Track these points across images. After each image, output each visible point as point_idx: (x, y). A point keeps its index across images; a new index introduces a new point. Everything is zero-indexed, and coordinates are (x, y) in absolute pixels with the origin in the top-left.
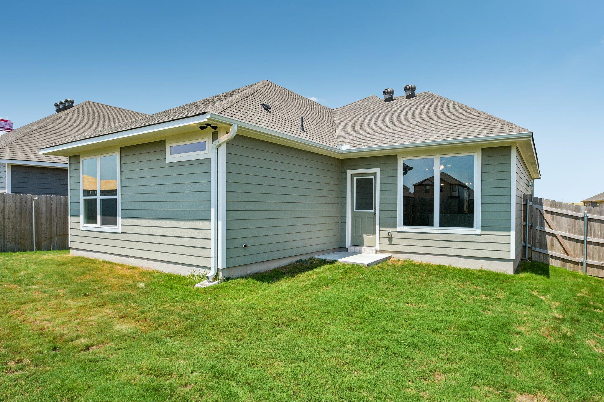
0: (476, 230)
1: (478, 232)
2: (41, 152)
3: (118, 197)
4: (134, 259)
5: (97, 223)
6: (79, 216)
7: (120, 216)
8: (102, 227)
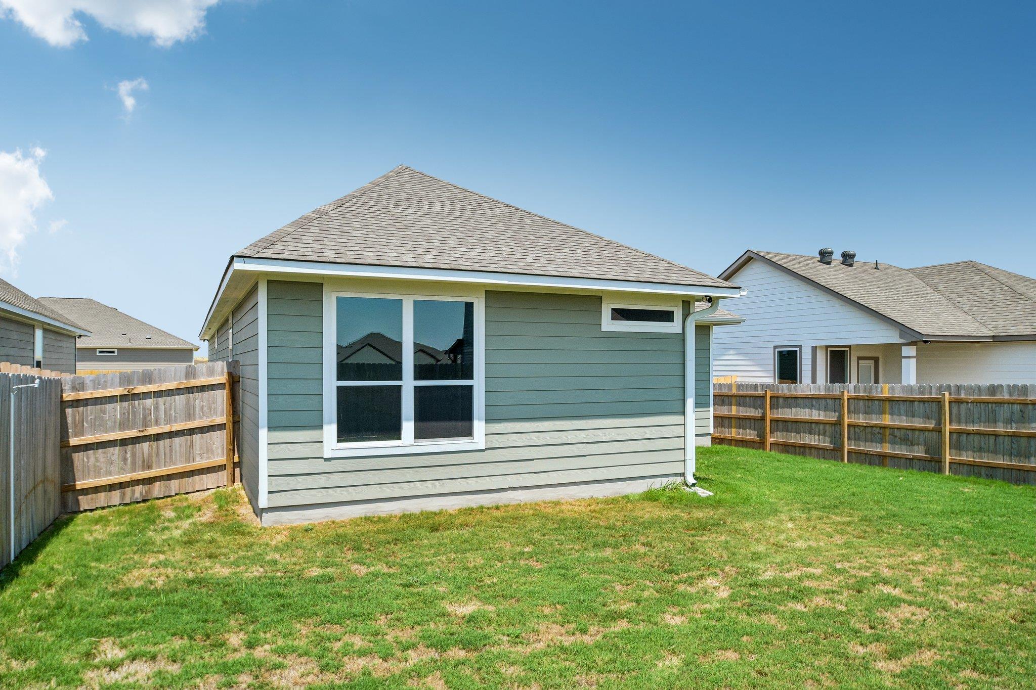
3: (478, 383)
4: (520, 492)
5: (399, 438)
6: (321, 427)
7: (482, 420)
8: (419, 444)
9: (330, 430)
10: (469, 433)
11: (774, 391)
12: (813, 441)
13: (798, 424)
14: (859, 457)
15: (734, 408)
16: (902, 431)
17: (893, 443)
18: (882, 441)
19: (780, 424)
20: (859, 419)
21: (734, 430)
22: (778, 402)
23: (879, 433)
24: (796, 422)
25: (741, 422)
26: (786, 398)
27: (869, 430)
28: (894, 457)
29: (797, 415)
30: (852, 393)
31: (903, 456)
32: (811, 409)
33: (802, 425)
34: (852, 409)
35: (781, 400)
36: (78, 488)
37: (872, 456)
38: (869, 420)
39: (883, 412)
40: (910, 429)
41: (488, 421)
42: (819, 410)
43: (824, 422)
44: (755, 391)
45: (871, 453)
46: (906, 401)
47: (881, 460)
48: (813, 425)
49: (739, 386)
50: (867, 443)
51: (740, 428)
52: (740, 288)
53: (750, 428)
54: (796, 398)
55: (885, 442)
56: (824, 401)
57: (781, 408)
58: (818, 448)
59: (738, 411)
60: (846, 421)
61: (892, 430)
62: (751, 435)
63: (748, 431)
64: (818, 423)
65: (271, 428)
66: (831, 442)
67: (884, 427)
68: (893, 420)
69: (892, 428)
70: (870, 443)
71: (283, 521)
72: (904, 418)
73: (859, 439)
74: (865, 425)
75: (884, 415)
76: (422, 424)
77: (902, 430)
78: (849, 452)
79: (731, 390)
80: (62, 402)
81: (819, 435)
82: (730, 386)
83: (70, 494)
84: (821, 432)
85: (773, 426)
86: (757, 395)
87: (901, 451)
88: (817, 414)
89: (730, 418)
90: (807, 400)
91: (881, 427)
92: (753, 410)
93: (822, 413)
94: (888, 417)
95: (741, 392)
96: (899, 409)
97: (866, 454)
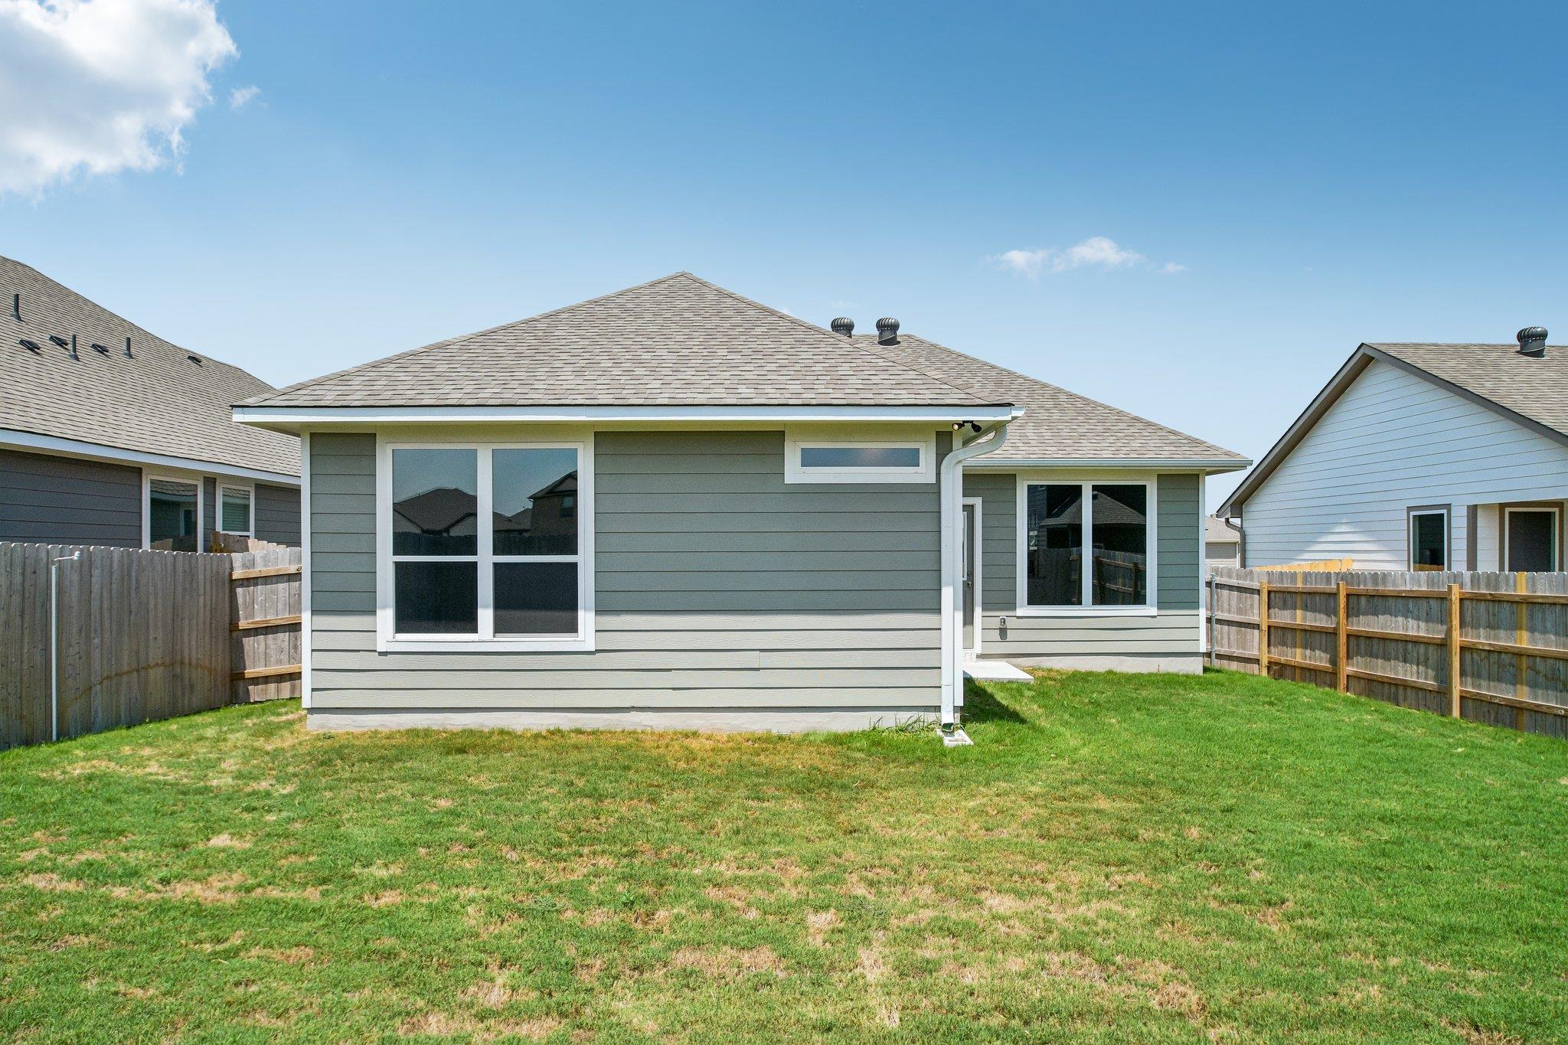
0: (1150, 609)
1: (1154, 611)
2: (238, 417)
3: (585, 558)
4: (651, 715)
5: (475, 630)
6: (373, 612)
7: (590, 610)
8: (500, 639)
9: (386, 616)
10: (572, 627)
11: (1352, 585)
12: (1409, 674)
13: (1388, 642)
14: (1478, 708)
15: (1299, 612)
16: (1550, 662)
17: (1533, 685)
18: (1515, 681)
19: (1362, 641)
20: (1479, 637)
21: (1299, 651)
22: (1358, 603)
23: (1510, 664)
24: (1384, 639)
25: (1309, 637)
26: (1371, 597)
27: (1494, 657)
28: (1536, 711)
29: (1386, 627)
30: (1468, 589)
31: (1548, 711)
32: (1407, 618)
33: (1393, 644)
34: (1468, 619)
35: (1363, 600)
36: (247, 676)
37: (1500, 707)
38: (1494, 640)
39: (1515, 626)
40: (1563, 660)
41: (599, 611)
42: (1418, 619)
43: (1426, 640)
44: (1327, 585)
45: (1497, 701)
46: (1555, 604)
47: (1512, 716)
48: (1410, 646)
49: (1307, 576)
50: (1492, 684)
51: (1306, 648)
52: (1010, 405)
53: (1320, 649)
54: (1384, 597)
55: (1522, 683)
56: (1424, 603)
57: (1363, 615)
58: (1416, 688)
59: (1304, 618)
60: (1457, 639)
61: (1531, 658)
62: (1319, 660)
63: (1318, 652)
64: (1416, 642)
65: (314, 612)
66: (1436, 679)
67: (1519, 654)
68: (1533, 641)
69: (1531, 656)
70: (1496, 683)
71: (330, 725)
72: (1552, 637)
73: (1479, 676)
74: (1487, 648)
75: (1518, 632)
76: (505, 613)
77: (1548, 660)
78: (1462, 698)
79: (1296, 583)
80: (232, 581)
81: (1418, 665)
82: (1293, 576)
83: (241, 683)
84: (1422, 659)
85: (1351, 644)
86: (1328, 591)
87: (1548, 701)
88: (1415, 627)
89: (1293, 630)
90: (1400, 600)
91: (1515, 654)
92: (1323, 617)
93: (1422, 625)
94: (1525, 634)
95: (1312, 586)
96: (1544, 620)
97: (1490, 702)
